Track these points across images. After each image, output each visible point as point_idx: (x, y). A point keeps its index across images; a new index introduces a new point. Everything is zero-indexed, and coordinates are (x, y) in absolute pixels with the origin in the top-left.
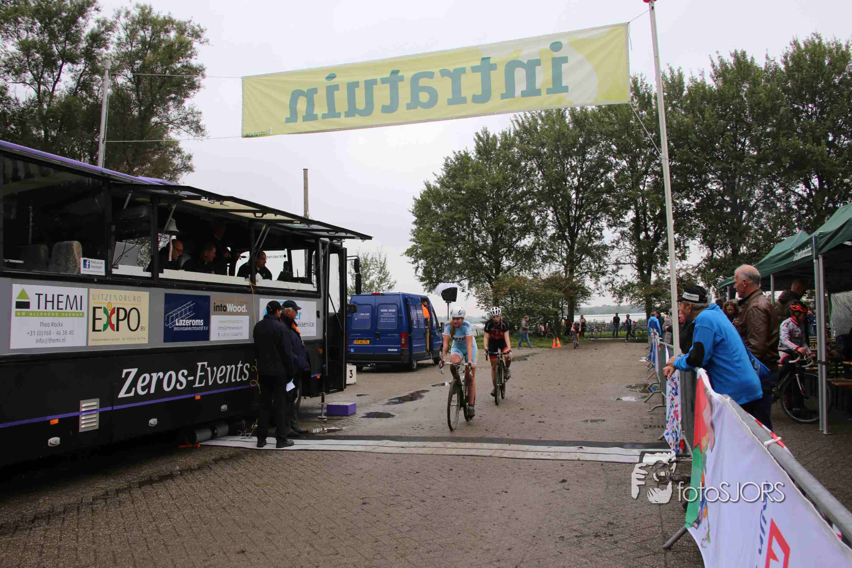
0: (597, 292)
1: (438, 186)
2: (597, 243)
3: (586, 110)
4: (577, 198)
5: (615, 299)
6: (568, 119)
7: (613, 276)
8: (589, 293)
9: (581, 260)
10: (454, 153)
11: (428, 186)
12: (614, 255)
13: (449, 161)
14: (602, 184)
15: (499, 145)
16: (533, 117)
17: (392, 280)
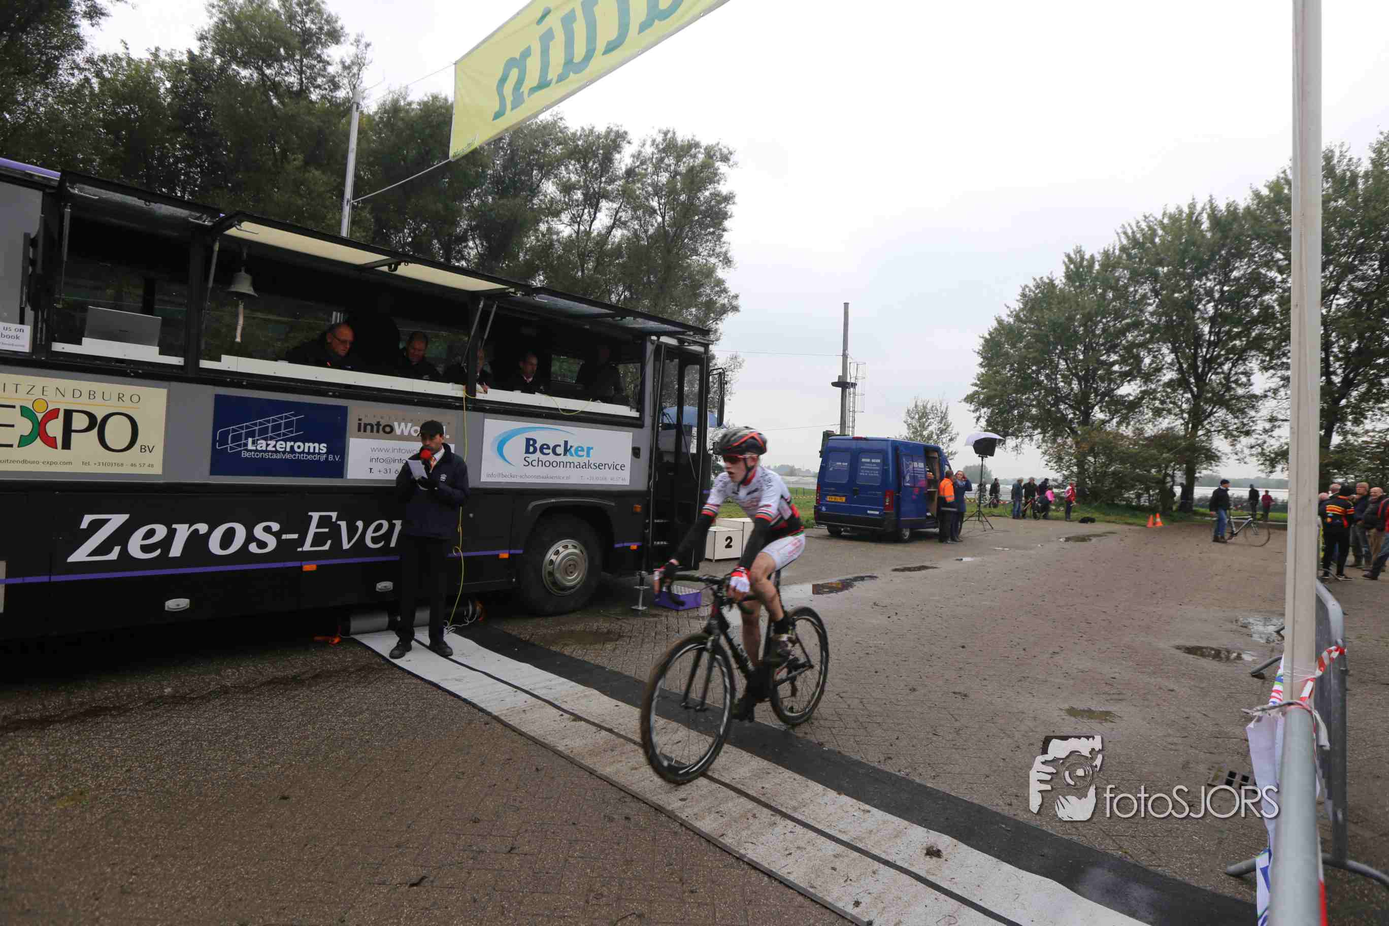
0: (1236, 457)
1: (1011, 320)
2: (1240, 391)
3: (1236, 209)
4: (1210, 332)
5: (1263, 467)
6: (1205, 225)
7: (1265, 437)
8: (1219, 458)
9: (1211, 413)
10: (1035, 280)
11: (1000, 322)
12: (1267, 407)
13: (1027, 290)
14: (1255, 311)
15: (1097, 267)
16: (1150, 228)
17: (954, 432)
